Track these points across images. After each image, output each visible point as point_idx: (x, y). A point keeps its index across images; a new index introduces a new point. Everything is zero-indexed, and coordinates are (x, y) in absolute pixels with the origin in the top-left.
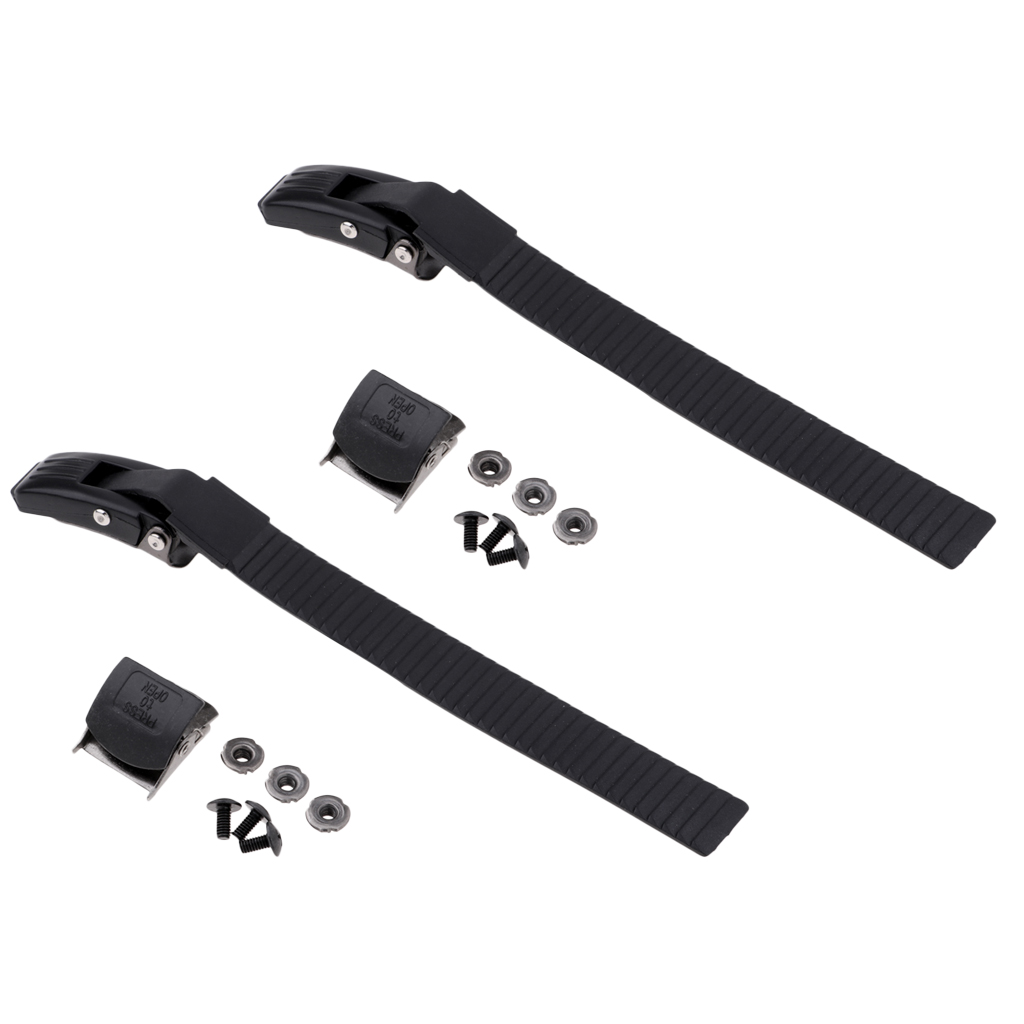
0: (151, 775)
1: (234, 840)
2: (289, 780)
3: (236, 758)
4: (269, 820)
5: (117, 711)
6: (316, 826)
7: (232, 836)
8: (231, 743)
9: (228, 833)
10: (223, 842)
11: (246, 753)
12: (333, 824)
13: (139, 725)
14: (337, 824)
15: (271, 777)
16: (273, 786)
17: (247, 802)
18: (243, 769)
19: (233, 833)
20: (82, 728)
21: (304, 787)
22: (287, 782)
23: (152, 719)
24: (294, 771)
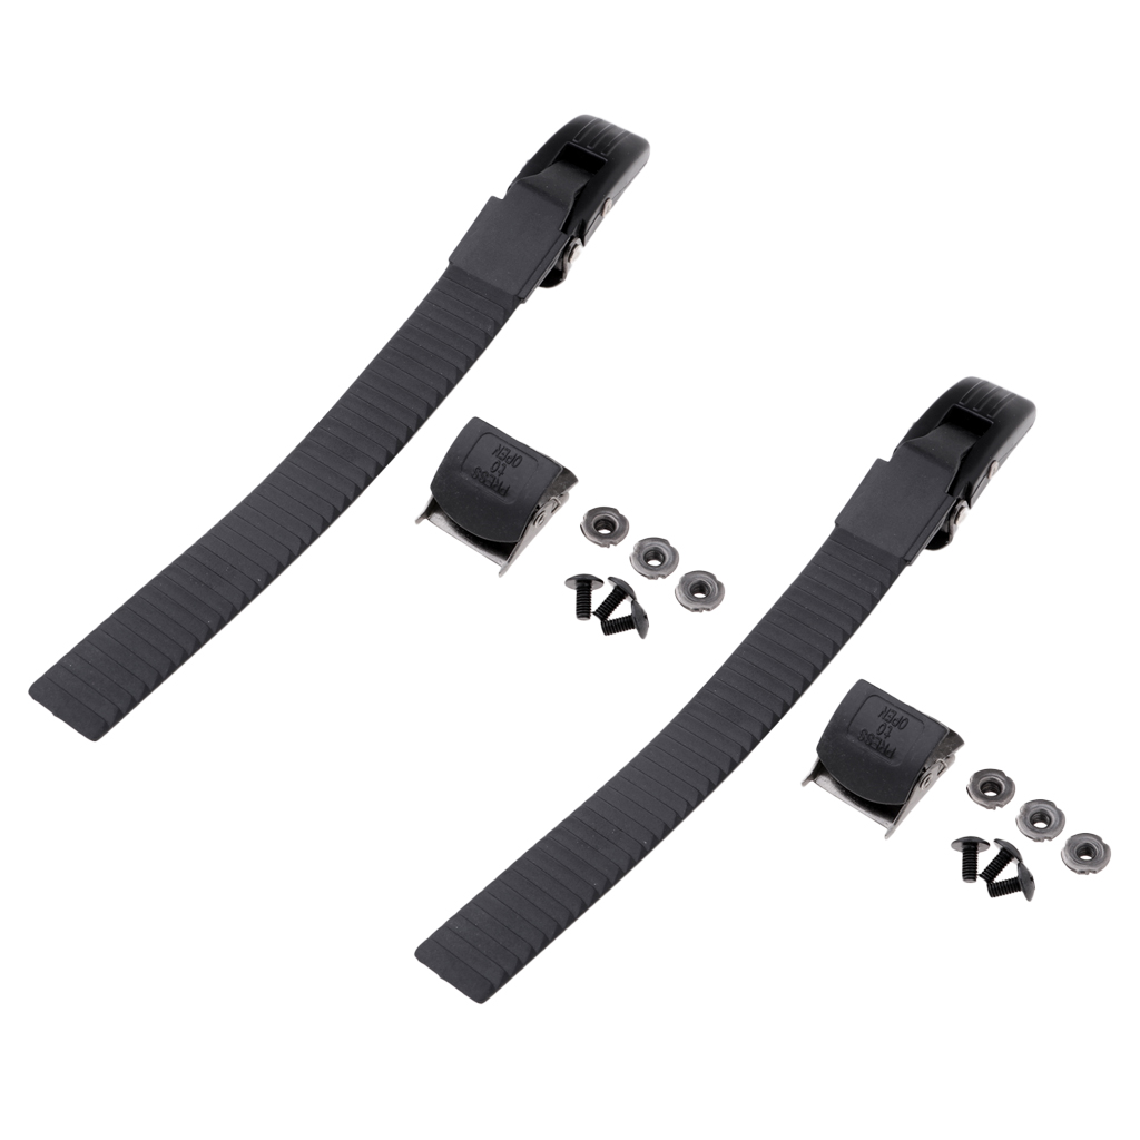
0: (889, 811)
1: (981, 883)
2: (1043, 817)
3: (984, 792)
4: (1020, 860)
5: (852, 739)
6: (1072, 867)
7: (979, 878)
8: (978, 775)
9: (975, 875)
10: (970, 885)
11: (995, 786)
12: (1091, 865)
13: (876, 755)
14: (1096, 866)
15: (1022, 813)
16: (1025, 822)
17: (996, 841)
18: (991, 803)
19: (981, 876)
20: (813, 758)
21: (1060, 824)
22: (1041, 818)
23: (891, 748)
24: (1048, 806)
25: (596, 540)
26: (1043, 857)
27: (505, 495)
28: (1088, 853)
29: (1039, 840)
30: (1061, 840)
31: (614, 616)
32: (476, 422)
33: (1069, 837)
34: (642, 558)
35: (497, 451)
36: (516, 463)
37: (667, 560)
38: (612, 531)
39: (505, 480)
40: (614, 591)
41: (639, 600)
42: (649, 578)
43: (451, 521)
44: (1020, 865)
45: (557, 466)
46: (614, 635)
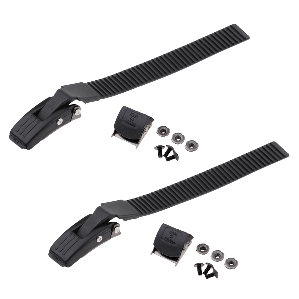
25: (161, 136)
26: (219, 266)
27: (135, 126)
28: (232, 263)
29: (218, 261)
30: (224, 261)
31: (169, 156)
32: (124, 107)
33: (226, 259)
34: (175, 139)
35: (131, 115)
36: (137, 117)
37: (181, 139)
38: (165, 133)
39: (134, 122)
40: (168, 149)
41: (175, 151)
42: (177, 144)
43: (121, 135)
44: (214, 269)
45: (148, 116)
46: (169, 161)
